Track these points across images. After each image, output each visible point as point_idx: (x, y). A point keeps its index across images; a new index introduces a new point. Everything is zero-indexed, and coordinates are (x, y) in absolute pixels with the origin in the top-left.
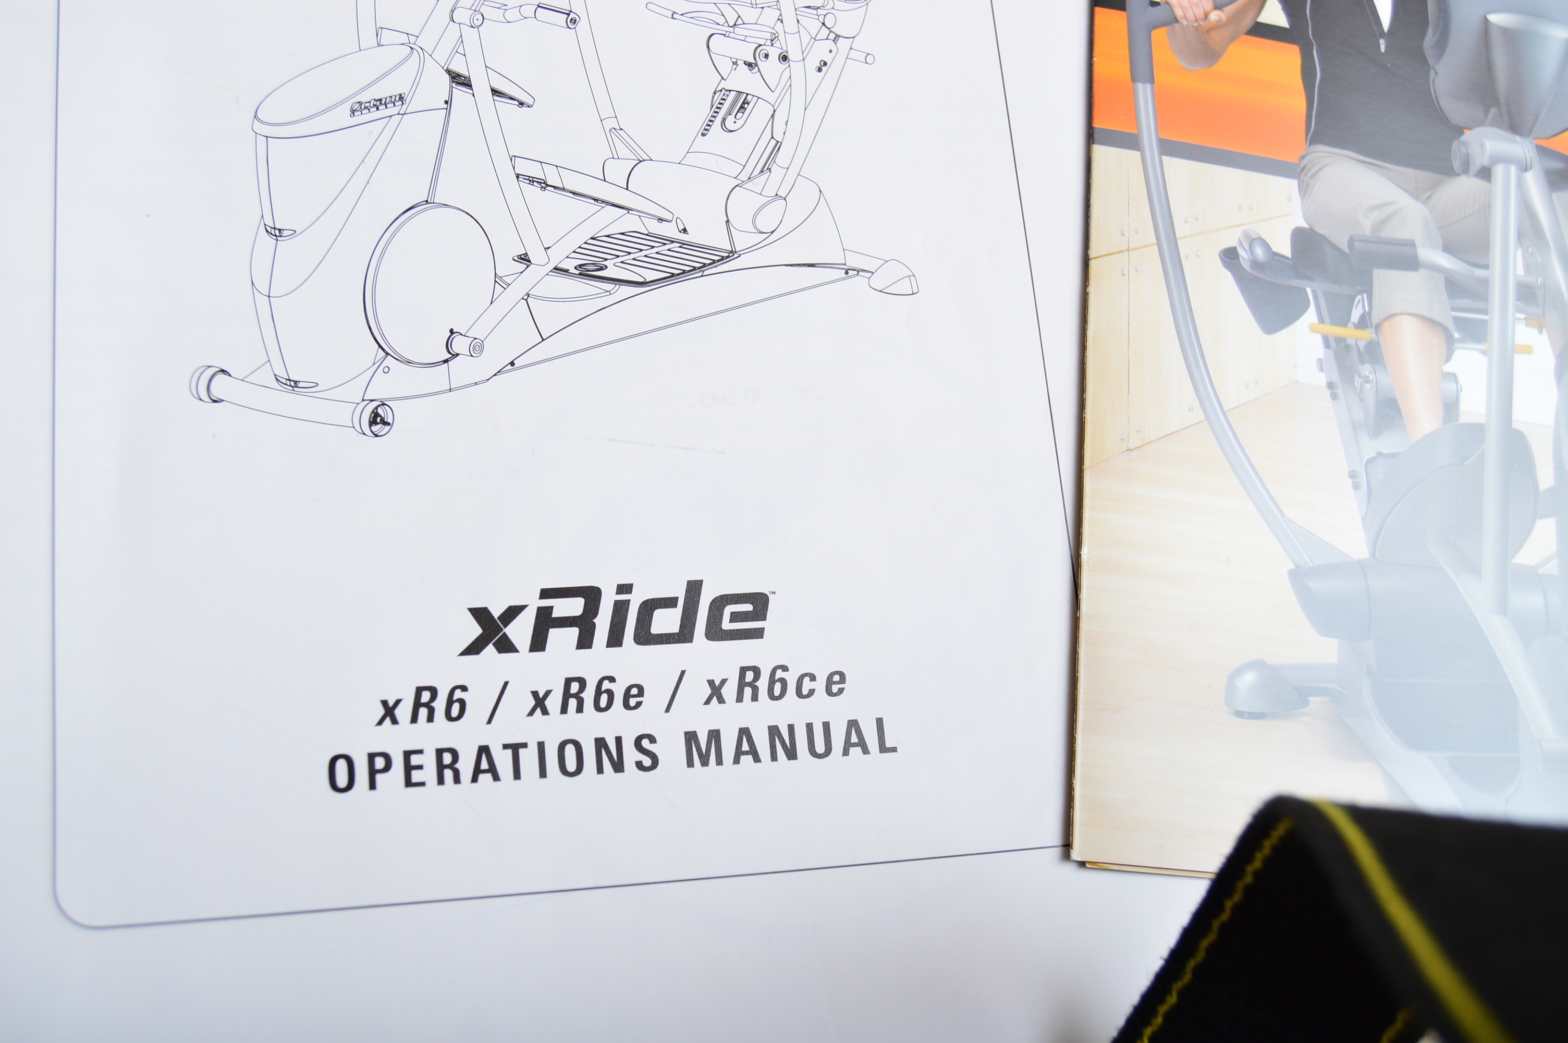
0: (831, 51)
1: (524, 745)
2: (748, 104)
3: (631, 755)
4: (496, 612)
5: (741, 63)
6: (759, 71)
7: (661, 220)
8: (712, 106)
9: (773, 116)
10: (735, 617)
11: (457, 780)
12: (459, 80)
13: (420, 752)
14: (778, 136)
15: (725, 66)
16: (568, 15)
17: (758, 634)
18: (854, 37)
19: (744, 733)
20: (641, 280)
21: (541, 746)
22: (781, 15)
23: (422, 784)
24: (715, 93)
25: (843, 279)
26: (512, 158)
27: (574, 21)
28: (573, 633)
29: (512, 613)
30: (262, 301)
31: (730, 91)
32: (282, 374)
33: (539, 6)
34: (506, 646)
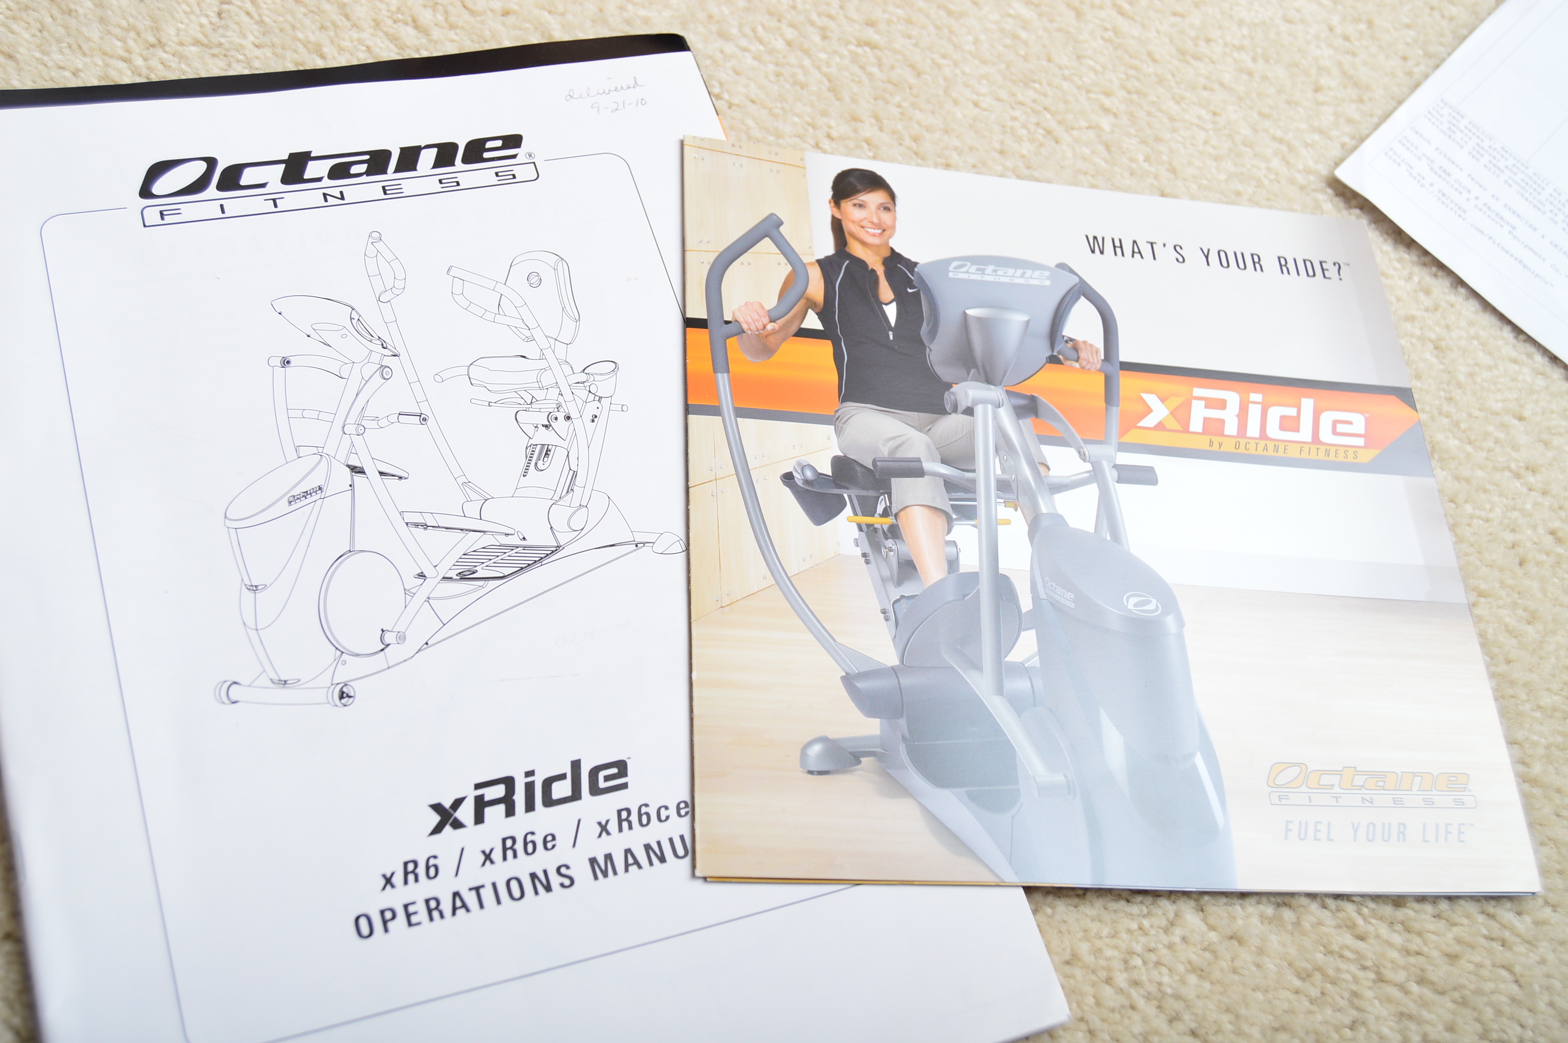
0: (598, 408)
1: (483, 886)
2: (550, 451)
3: (555, 880)
4: (447, 804)
5: (540, 426)
6: (553, 429)
7: (507, 535)
8: (527, 457)
9: (568, 456)
10: (607, 778)
11: (442, 916)
12: (357, 470)
13: (413, 903)
14: (574, 468)
15: (530, 430)
16: (420, 416)
17: (624, 786)
18: (611, 396)
19: (628, 851)
20: (502, 575)
21: (494, 885)
22: (560, 391)
23: (419, 924)
24: (527, 448)
25: (635, 550)
26: (401, 513)
27: (425, 420)
28: (501, 808)
29: (458, 803)
30: (253, 634)
31: (536, 445)
32: (275, 677)
33: (400, 414)
34: (457, 825)
